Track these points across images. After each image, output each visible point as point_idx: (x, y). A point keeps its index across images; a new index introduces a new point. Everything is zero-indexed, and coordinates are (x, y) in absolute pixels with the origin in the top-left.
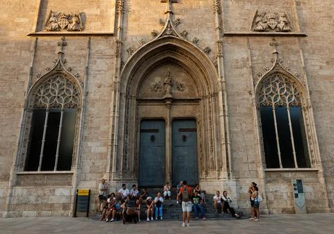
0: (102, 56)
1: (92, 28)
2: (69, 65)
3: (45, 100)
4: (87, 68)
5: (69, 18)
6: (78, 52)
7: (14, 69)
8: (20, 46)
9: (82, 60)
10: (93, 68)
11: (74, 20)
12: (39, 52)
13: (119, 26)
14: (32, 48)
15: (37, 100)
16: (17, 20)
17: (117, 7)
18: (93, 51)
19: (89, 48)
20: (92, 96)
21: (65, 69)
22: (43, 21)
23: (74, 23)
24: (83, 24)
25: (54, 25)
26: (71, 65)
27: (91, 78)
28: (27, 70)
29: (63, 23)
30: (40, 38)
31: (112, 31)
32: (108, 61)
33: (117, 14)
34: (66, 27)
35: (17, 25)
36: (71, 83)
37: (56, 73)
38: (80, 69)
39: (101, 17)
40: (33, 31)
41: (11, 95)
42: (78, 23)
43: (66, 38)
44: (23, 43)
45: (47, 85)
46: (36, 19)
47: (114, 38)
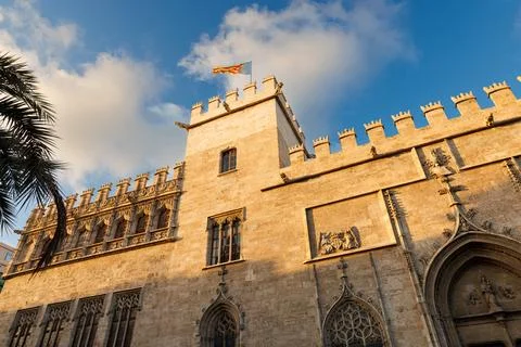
0: (393, 272)
1: (370, 241)
2: (358, 290)
3: (343, 336)
4: (379, 290)
5: (341, 236)
6: (362, 273)
7: (299, 304)
8: (300, 276)
9: (370, 280)
10: (386, 288)
11: (347, 237)
12: (320, 280)
13: (400, 234)
14: (312, 277)
15: (332, 337)
16: (290, 250)
17: (390, 213)
18: (379, 269)
19: (373, 265)
20: (395, 323)
21: (355, 297)
22: (315, 245)
23: (348, 241)
24: (358, 240)
25: (328, 247)
26: (359, 290)
27: (387, 300)
28: (313, 302)
29: (337, 243)
30: (317, 264)
31: (393, 241)
32: (400, 277)
33: (392, 220)
34: (341, 247)
35: (291, 254)
36: (366, 312)
37: (346, 301)
38: (370, 292)
39: (375, 227)
40: (309, 258)
41: (304, 334)
42: (352, 240)
43: (345, 258)
44: (301, 273)
45: (339, 317)
46: (308, 244)
47: (398, 248)
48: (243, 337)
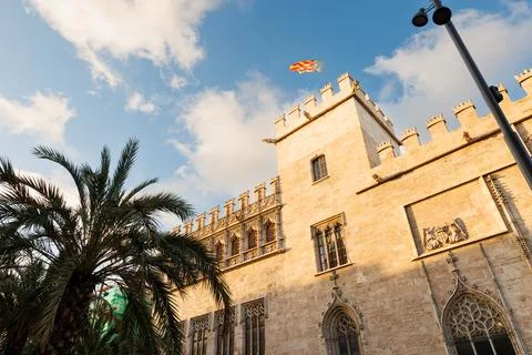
0: (507, 261)
1: (476, 232)
2: (472, 282)
3: (463, 329)
4: (495, 280)
5: (445, 229)
6: (474, 264)
7: (413, 301)
8: (411, 274)
9: (484, 271)
10: (503, 278)
11: (452, 230)
12: (431, 276)
13: (510, 220)
14: (422, 273)
15: (454, 331)
16: (395, 249)
17: (495, 200)
18: (492, 258)
19: (485, 256)
20: (519, 313)
21: (470, 290)
22: (420, 242)
23: (454, 234)
24: (465, 231)
25: (434, 243)
26: (474, 282)
27: (506, 290)
28: (428, 297)
29: (442, 237)
30: (425, 260)
31: (505, 229)
32: (518, 265)
33: (499, 207)
34: (447, 242)
35: (397, 253)
36: (484, 304)
37: (461, 295)
38: (486, 284)
39: (481, 216)
40: (417, 257)
41: (423, 330)
42: (458, 232)
43: (453, 251)
44: (411, 271)
45: (456, 311)
46: (413, 244)
47: (510, 235)
48: (365, 336)
